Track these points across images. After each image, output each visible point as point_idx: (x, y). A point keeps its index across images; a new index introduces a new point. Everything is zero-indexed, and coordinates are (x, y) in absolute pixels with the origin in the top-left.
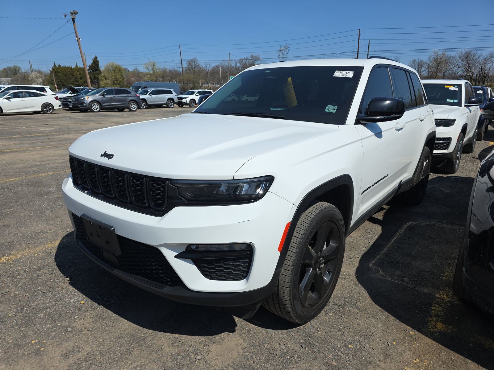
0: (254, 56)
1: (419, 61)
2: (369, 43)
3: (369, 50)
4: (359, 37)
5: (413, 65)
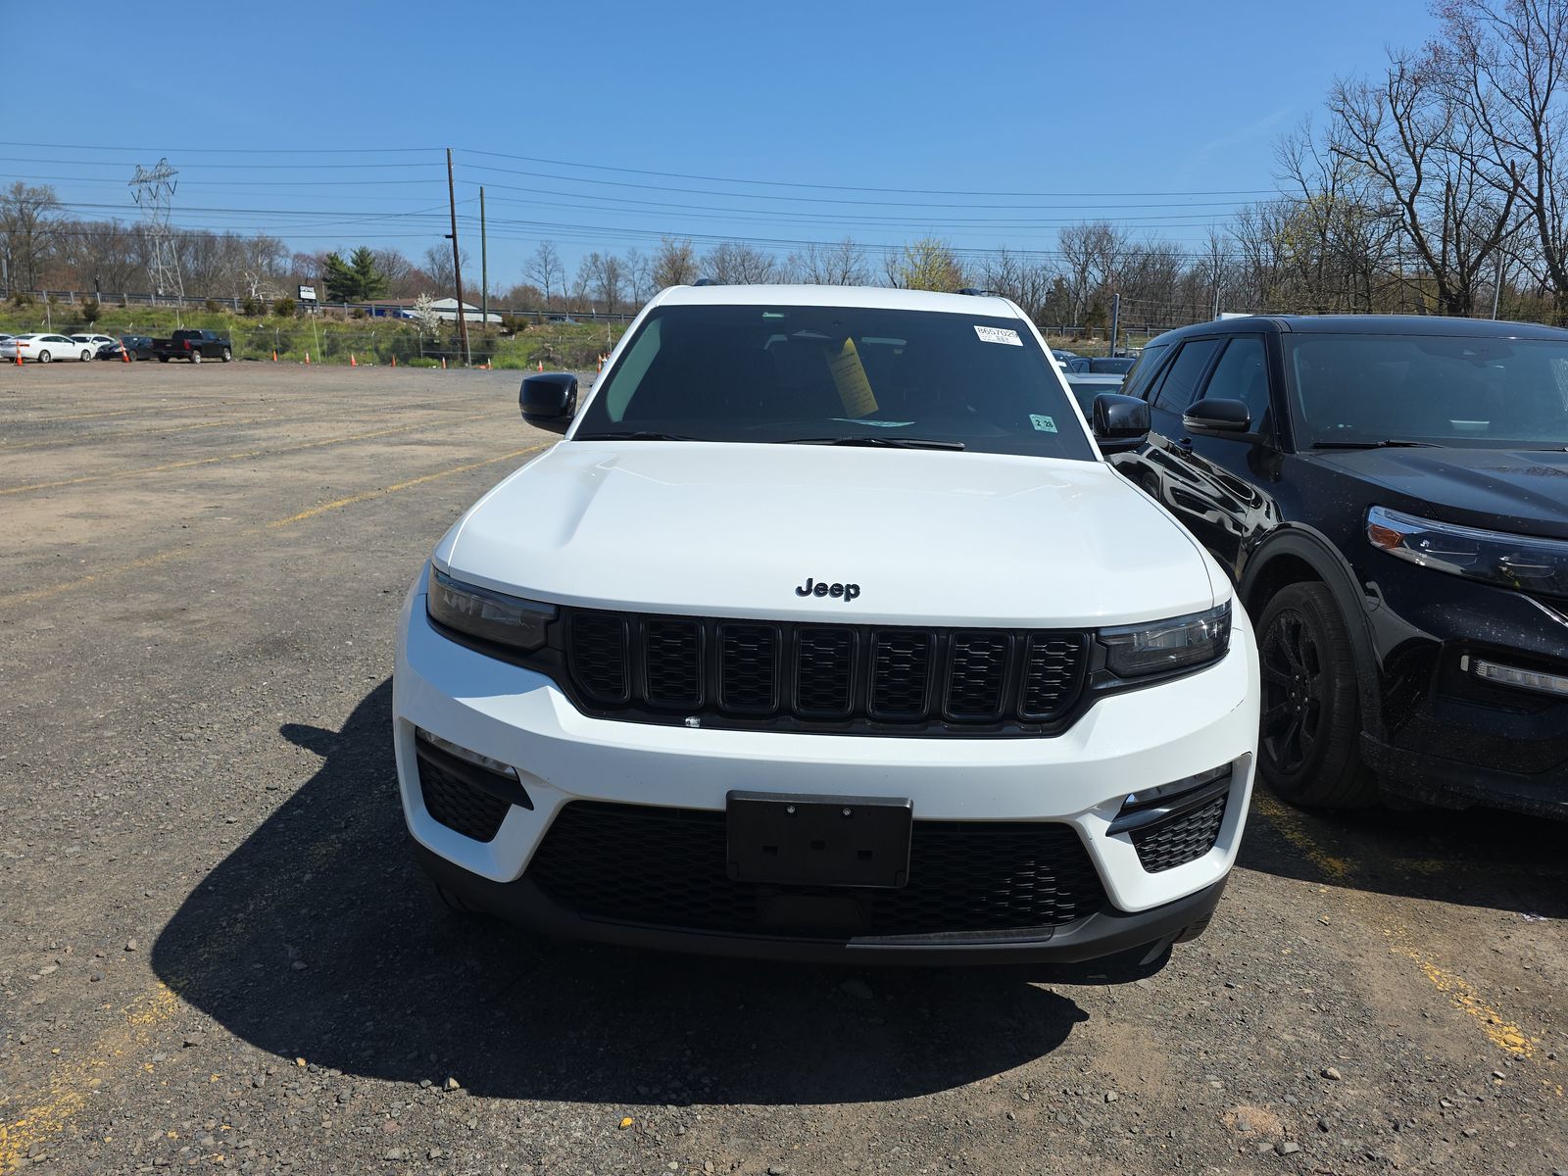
0: (27, 187)
1: (609, 258)
2: (482, 195)
3: (485, 216)
4: (450, 172)
5: (593, 268)
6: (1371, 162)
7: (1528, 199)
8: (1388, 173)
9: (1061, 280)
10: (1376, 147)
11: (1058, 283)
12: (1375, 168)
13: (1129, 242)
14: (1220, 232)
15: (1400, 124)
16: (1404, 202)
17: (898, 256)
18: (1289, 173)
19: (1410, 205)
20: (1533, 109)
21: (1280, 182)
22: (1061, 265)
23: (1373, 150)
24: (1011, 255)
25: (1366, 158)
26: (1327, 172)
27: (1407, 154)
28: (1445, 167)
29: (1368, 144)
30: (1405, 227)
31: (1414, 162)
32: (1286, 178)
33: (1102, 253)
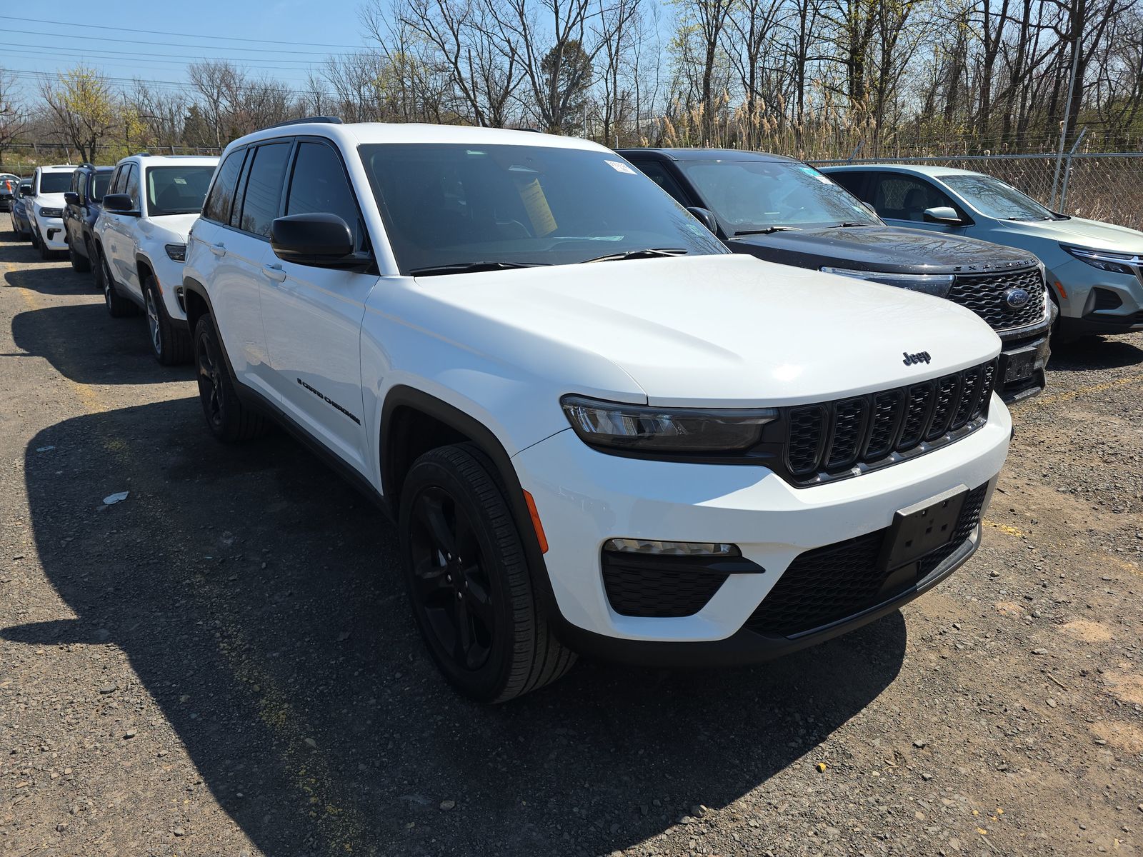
6: (427, 31)
7: (524, 65)
8: (439, 40)
9: (195, 107)
10: (429, 20)
11: (193, 110)
12: (430, 36)
13: (246, 78)
14: (315, 75)
15: (441, 5)
16: (452, 62)
17: (53, 82)
18: (372, 35)
19: (455, 64)
20: (518, 4)
21: (367, 41)
22: (192, 94)
23: (427, 23)
24: (147, 85)
25: (422, 27)
26: (396, 36)
27: (448, 27)
28: (473, 39)
29: (423, 18)
30: (455, 79)
31: (454, 33)
32: (369, 38)
33: (228, 87)
